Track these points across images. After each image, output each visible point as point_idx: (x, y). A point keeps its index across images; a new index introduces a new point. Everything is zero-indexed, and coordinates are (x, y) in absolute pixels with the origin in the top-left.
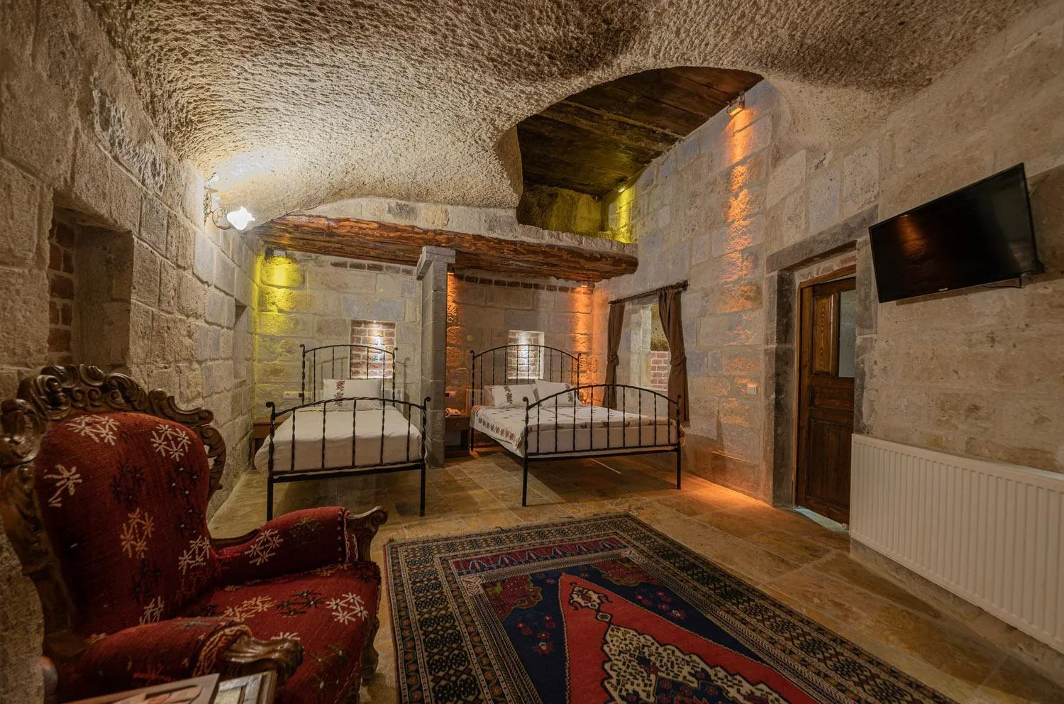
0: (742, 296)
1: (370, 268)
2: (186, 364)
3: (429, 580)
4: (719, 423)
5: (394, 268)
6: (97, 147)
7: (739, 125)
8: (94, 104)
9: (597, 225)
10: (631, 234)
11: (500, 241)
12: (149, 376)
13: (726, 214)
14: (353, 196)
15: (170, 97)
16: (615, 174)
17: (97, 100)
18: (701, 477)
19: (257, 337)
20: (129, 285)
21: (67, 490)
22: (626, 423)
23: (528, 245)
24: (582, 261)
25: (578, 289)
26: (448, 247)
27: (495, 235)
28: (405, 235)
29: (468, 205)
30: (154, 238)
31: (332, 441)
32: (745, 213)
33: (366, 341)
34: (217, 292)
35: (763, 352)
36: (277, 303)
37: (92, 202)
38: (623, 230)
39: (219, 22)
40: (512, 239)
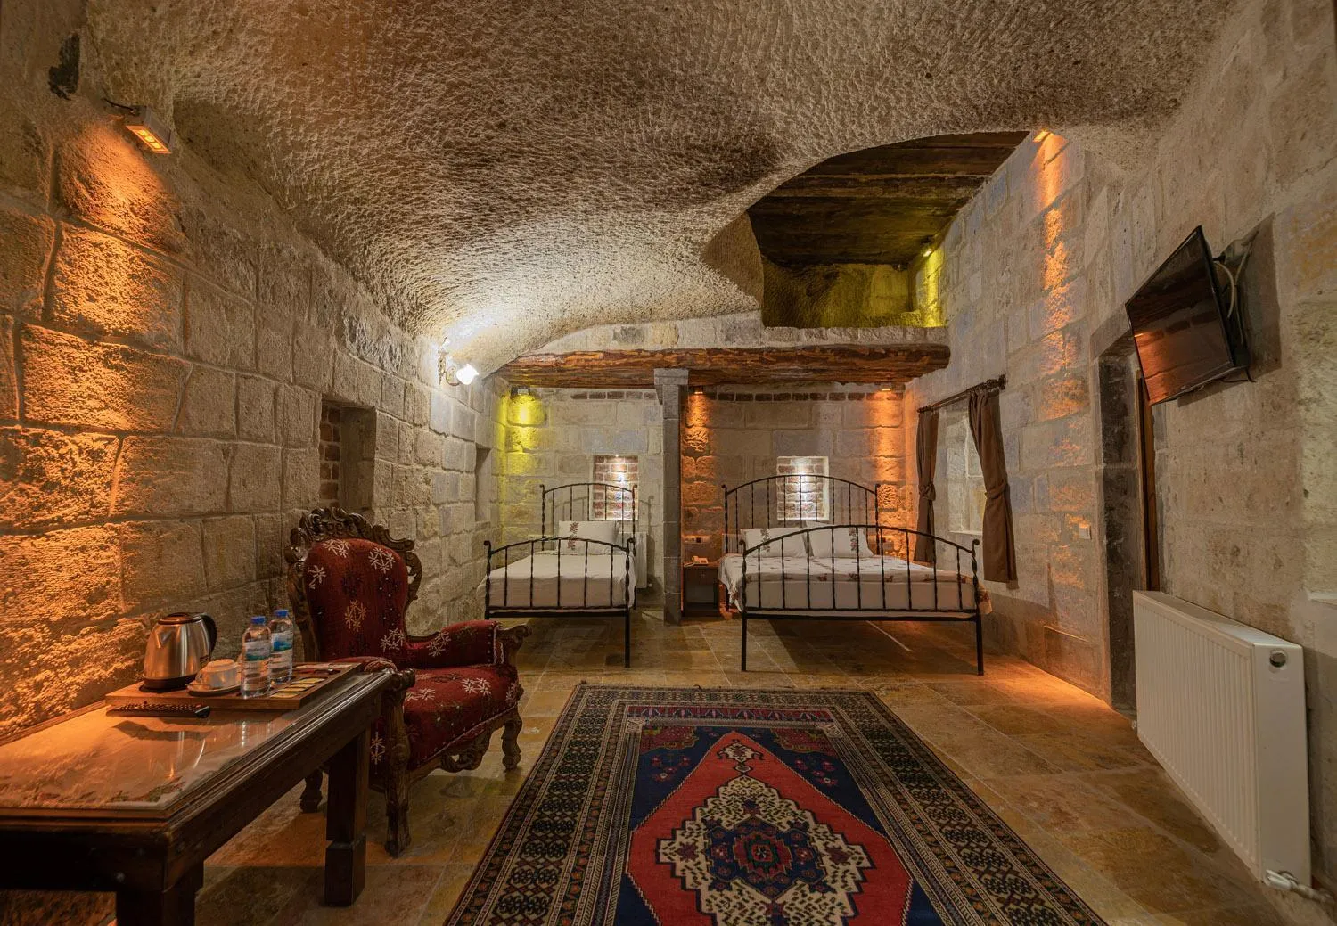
0: (1067, 394)
1: (610, 396)
2: (423, 507)
3: (598, 716)
4: (1051, 584)
5: (636, 394)
6: (349, 356)
7: (1049, 155)
8: (345, 328)
9: (902, 303)
10: (941, 312)
11: (740, 352)
12: (389, 516)
13: (1042, 278)
14: (577, 328)
15: (402, 293)
16: (914, 235)
17: (347, 325)
18: (1033, 664)
19: (504, 478)
20: (373, 448)
21: (318, 580)
22: (886, 577)
23: (778, 350)
24: (858, 361)
25: (878, 394)
26: (680, 367)
27: (734, 346)
28: (632, 361)
29: (700, 317)
30: (392, 408)
31: (540, 580)
32: (1063, 276)
33: (609, 478)
34: (455, 440)
35: (1093, 475)
36: (523, 443)
37: (346, 394)
38: (932, 307)
39: (425, 236)
40: (757, 347)
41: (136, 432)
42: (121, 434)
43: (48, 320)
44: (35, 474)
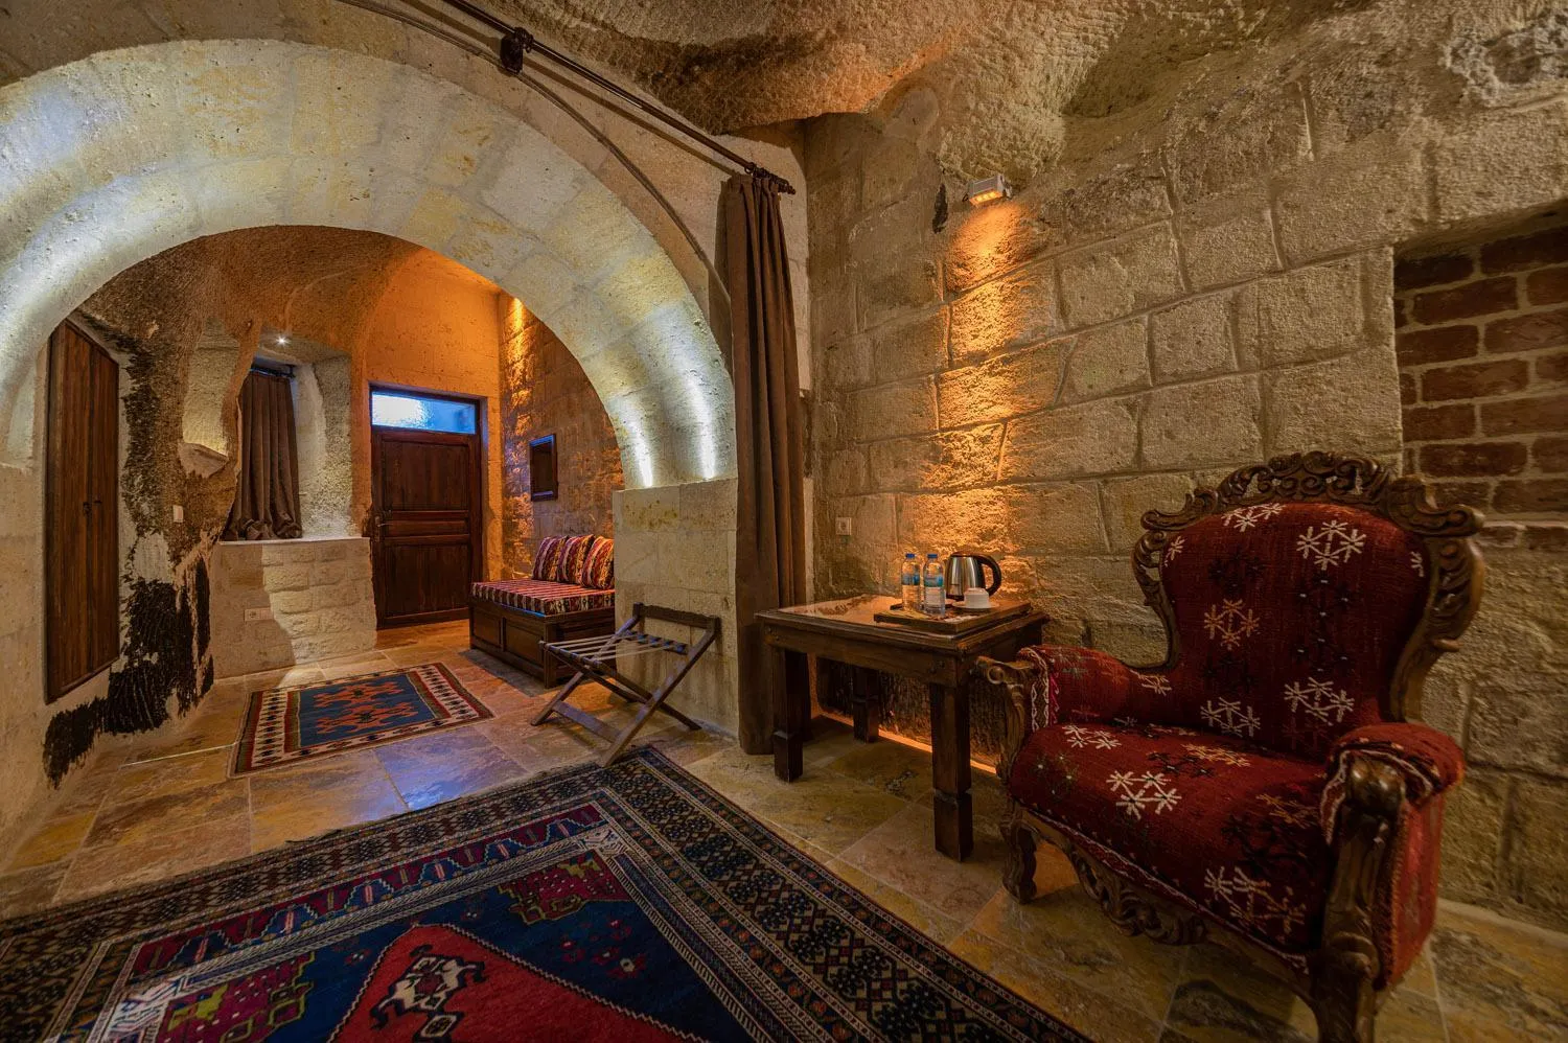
21: (1170, 556)
41: (1017, 416)
42: (1005, 421)
43: (952, 366)
44: (948, 459)
